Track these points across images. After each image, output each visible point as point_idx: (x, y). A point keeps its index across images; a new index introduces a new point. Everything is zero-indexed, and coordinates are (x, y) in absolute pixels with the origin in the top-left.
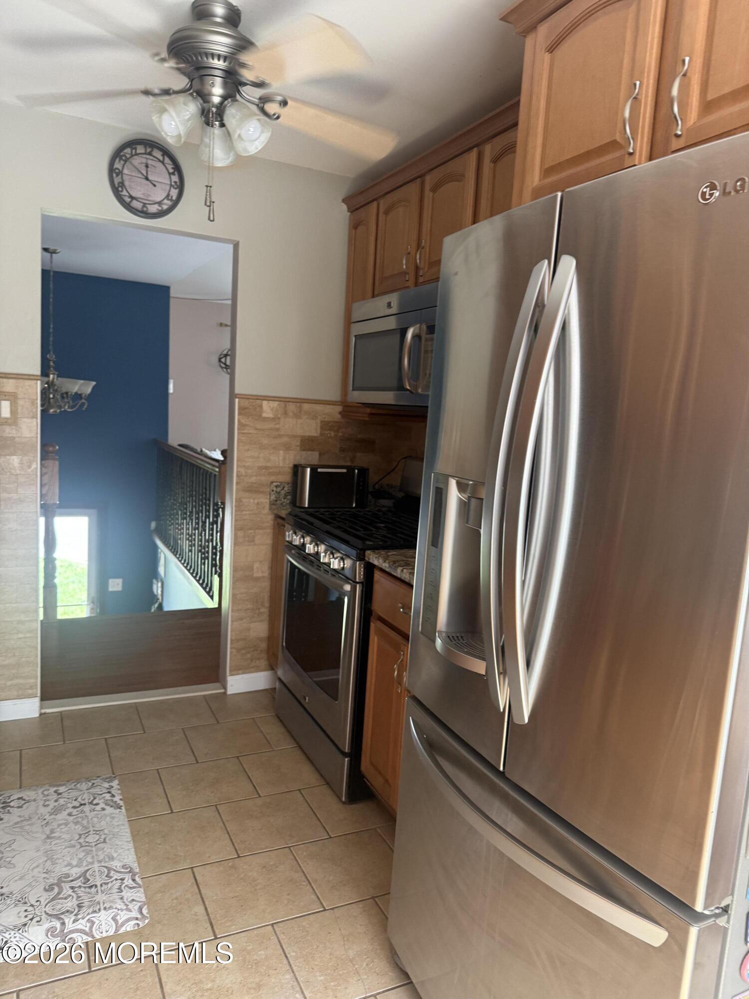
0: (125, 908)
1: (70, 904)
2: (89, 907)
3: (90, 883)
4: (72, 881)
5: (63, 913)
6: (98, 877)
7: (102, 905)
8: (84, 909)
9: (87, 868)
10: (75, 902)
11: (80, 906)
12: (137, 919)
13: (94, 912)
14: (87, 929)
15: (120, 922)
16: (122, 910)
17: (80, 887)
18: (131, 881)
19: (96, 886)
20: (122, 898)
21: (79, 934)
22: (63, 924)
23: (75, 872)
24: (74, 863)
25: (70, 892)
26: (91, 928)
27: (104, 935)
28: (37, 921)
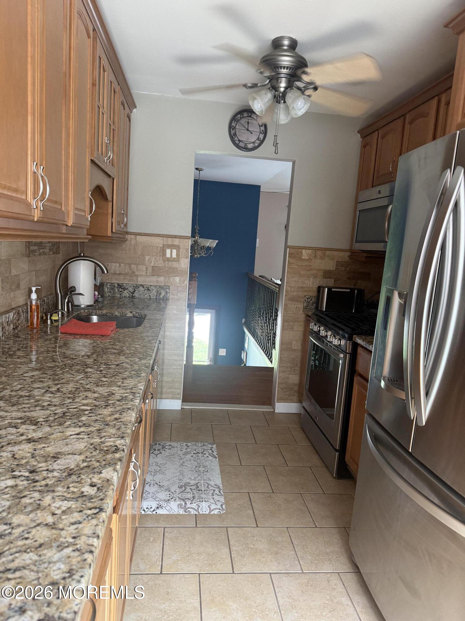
0: (214, 503)
1: (189, 496)
2: (198, 499)
3: (200, 488)
4: (191, 486)
5: (186, 499)
6: (203, 487)
7: (204, 499)
8: (196, 499)
9: (198, 482)
10: (191, 496)
11: (194, 497)
12: (220, 509)
13: (200, 501)
14: (196, 508)
15: (212, 509)
16: (213, 504)
17: (194, 489)
18: (218, 492)
19: (202, 491)
20: (213, 499)
21: (192, 510)
22: (186, 503)
23: (193, 482)
24: (193, 478)
25: (190, 490)
26: (198, 508)
27: (204, 513)
28: (174, 500)
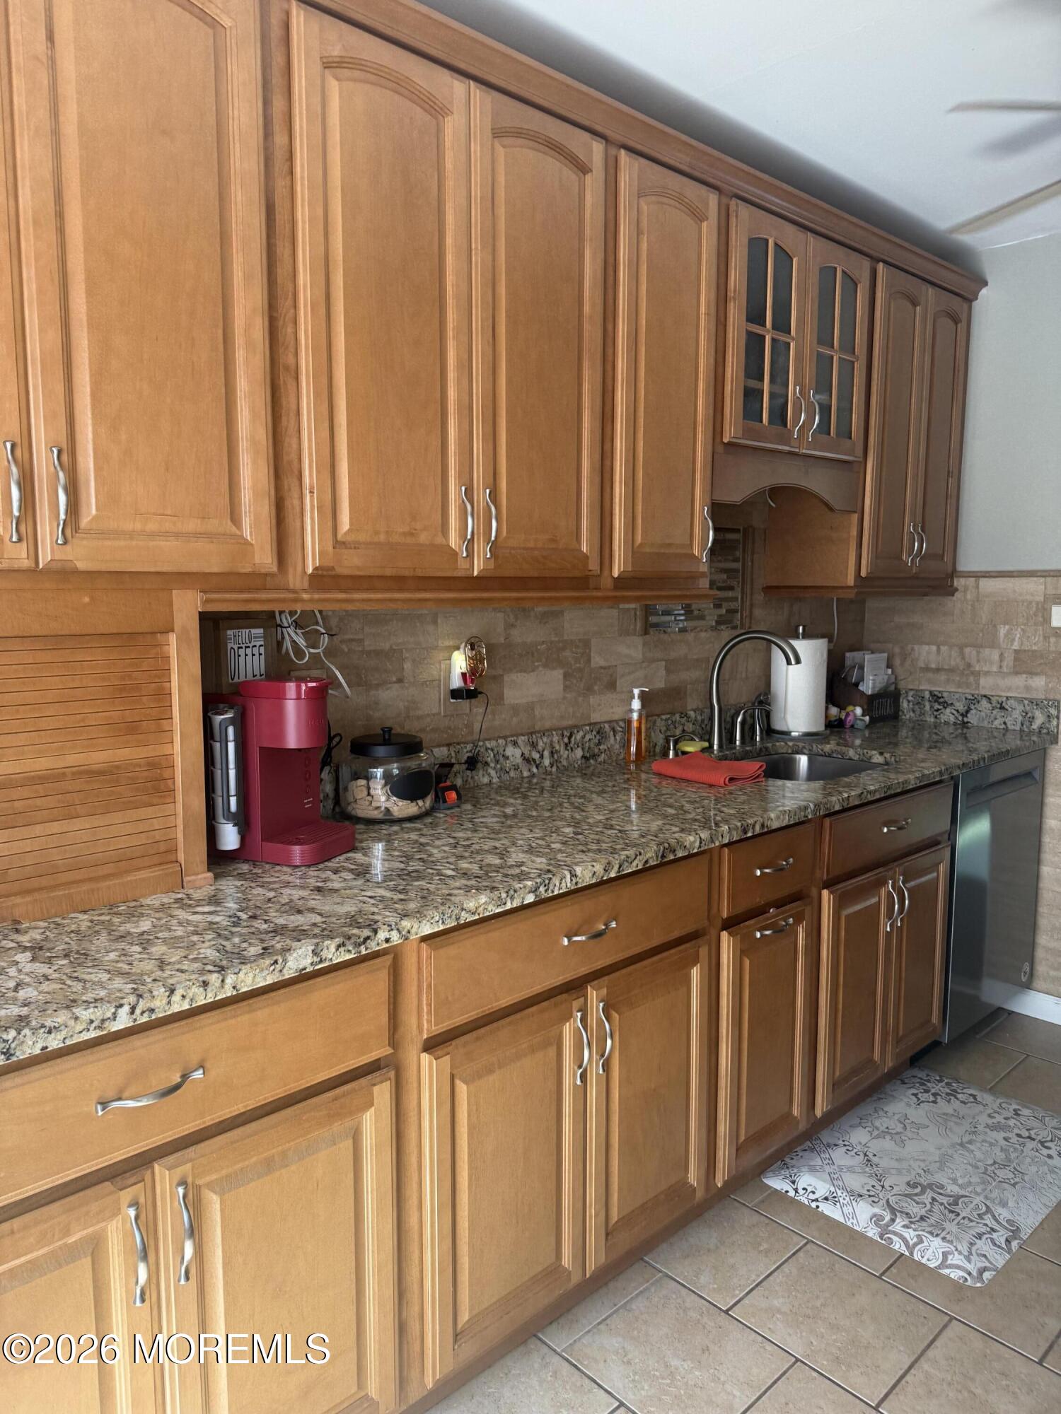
0: (966, 1253)
1: (915, 1210)
2: (931, 1226)
3: (957, 1209)
4: (941, 1194)
5: (901, 1212)
6: (968, 1209)
7: (944, 1233)
8: (924, 1224)
9: (968, 1194)
10: (923, 1212)
11: (922, 1218)
12: (970, 1274)
13: (931, 1233)
14: (911, 1243)
15: (949, 1262)
16: (960, 1253)
17: (942, 1204)
18: (1003, 1239)
19: (958, 1215)
20: (971, 1244)
21: (900, 1241)
22: (893, 1220)
23: (952, 1189)
24: (960, 1181)
25: (928, 1201)
26: (916, 1245)
27: (924, 1261)
28: (873, 1201)
